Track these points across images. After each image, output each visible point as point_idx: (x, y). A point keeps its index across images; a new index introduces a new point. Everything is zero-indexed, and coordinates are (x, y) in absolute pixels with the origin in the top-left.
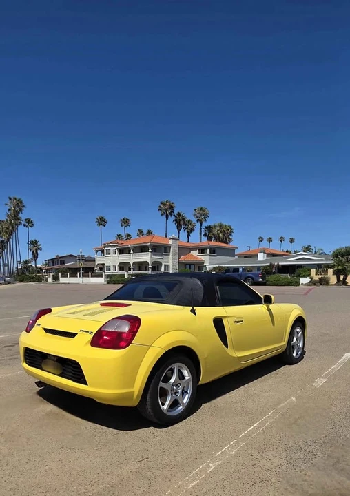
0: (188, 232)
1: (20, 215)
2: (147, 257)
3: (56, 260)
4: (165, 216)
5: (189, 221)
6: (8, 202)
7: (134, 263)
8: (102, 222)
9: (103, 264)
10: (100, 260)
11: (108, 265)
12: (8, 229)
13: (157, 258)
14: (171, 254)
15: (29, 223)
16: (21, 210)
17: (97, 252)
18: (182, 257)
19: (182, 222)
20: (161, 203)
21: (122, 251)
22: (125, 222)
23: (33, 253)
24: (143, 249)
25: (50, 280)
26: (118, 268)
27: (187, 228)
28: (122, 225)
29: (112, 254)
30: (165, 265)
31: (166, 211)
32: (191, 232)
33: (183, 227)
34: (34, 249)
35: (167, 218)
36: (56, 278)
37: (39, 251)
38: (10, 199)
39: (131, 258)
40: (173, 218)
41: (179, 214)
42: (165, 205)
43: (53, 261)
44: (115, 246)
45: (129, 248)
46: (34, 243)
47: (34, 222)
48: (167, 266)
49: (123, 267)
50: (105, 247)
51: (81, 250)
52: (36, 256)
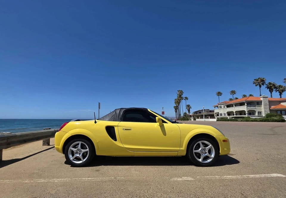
0: (279, 92)
1: (182, 96)
2: (244, 108)
3: (197, 112)
4: (258, 86)
5: (280, 86)
6: (178, 92)
7: (236, 112)
8: (219, 94)
9: (218, 113)
10: (216, 111)
11: (221, 113)
12: (178, 101)
13: (252, 108)
14: (263, 105)
15: (186, 98)
16: (182, 94)
17: (215, 107)
18: (272, 107)
19: (273, 87)
20: (255, 80)
21: (228, 106)
22: (233, 92)
23: (188, 110)
24: (242, 104)
25: (192, 120)
26: (226, 114)
27: (279, 90)
28: (231, 94)
29: (222, 108)
30: (258, 112)
31: (259, 83)
32: (283, 92)
33: (274, 90)
34: (188, 108)
35: (260, 87)
36: (195, 119)
37: (190, 109)
38: (178, 91)
39: (234, 109)
40: (265, 86)
41: (270, 83)
42: (257, 80)
43: (196, 112)
44: (224, 104)
45: (232, 104)
46: (188, 106)
47: (188, 98)
48: (260, 113)
49: (229, 114)
50: (219, 105)
51: (203, 107)
52: (189, 111)
